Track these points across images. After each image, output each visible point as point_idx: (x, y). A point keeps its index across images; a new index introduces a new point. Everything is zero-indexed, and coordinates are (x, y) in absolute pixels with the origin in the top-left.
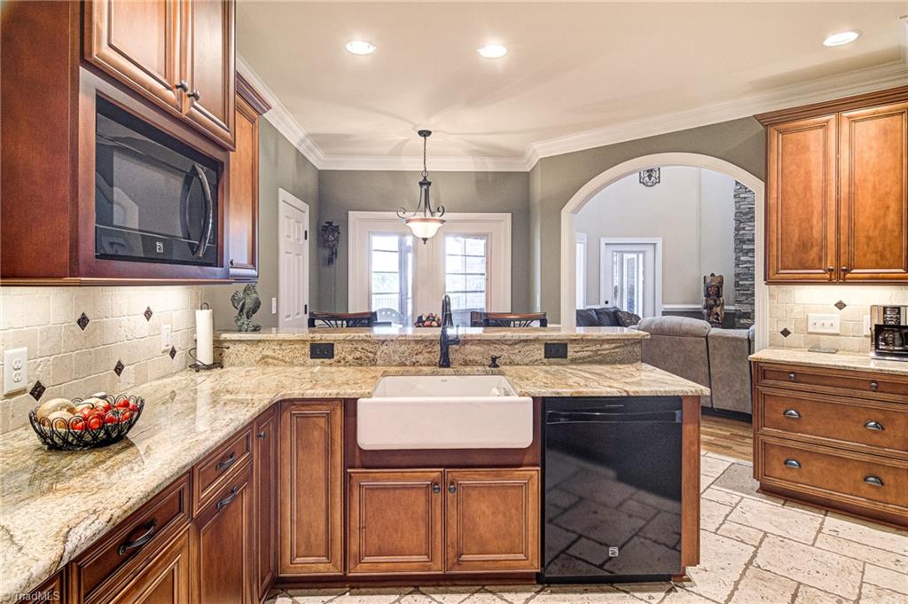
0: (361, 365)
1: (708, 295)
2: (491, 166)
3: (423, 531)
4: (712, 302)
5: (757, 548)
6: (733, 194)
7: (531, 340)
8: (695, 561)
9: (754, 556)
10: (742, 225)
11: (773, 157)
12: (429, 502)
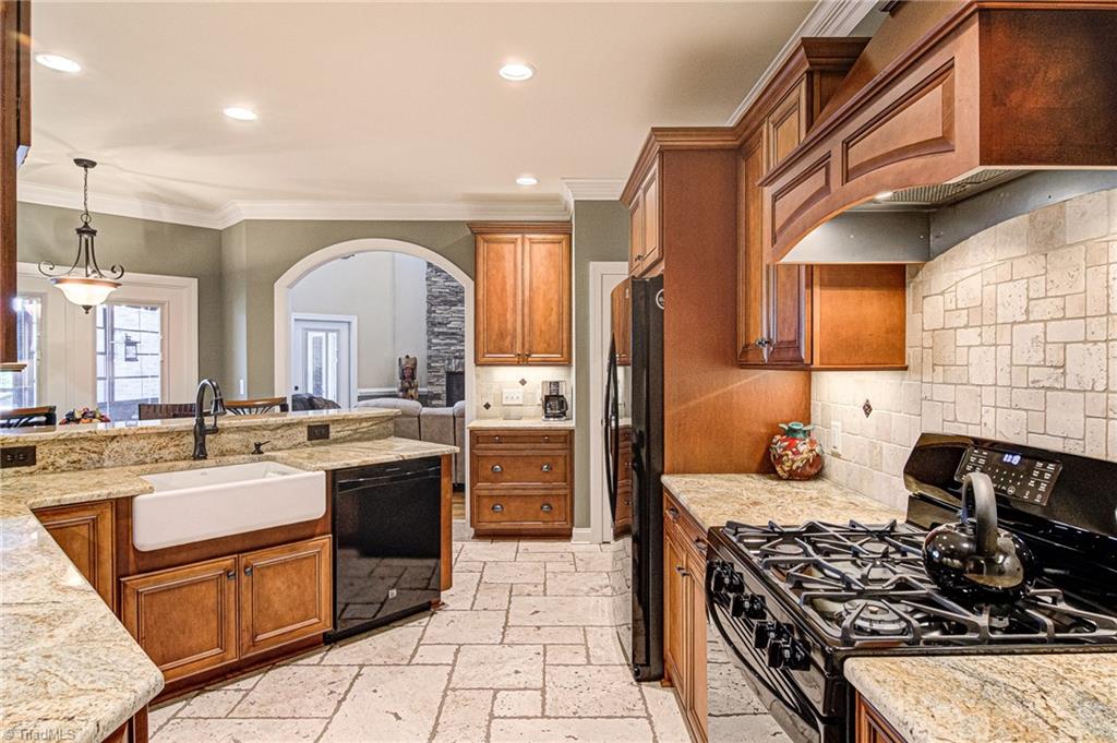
0: (80, 469)
1: (403, 378)
2: (167, 216)
3: (214, 624)
4: (407, 385)
5: (482, 572)
6: (425, 276)
7: (293, 424)
8: (449, 586)
9: (481, 577)
10: (433, 309)
11: (480, 260)
12: (221, 591)
